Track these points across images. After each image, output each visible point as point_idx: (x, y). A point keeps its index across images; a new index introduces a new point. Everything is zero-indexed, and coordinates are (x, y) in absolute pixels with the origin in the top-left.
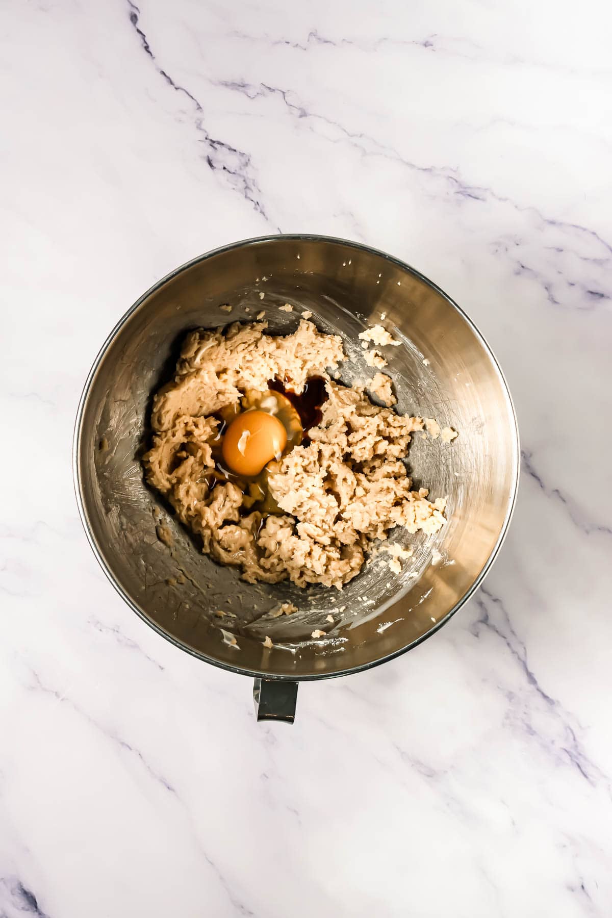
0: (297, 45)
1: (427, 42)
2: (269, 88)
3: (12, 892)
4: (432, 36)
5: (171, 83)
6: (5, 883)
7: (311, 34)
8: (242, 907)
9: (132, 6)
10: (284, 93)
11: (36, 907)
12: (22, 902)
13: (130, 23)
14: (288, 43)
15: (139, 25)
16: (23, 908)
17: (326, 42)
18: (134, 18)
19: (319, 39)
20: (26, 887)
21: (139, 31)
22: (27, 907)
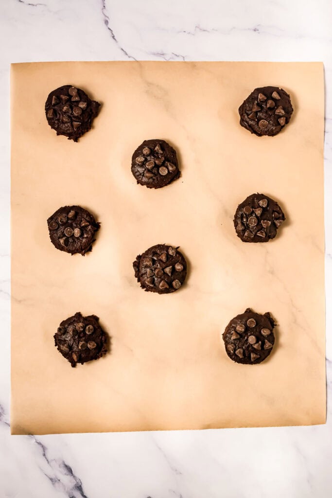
0: (189, 33)
1: (255, 29)
2: (176, 55)
3: (59, 466)
4: (258, 26)
5: (126, 54)
6: (56, 461)
7: (196, 27)
8: (176, 470)
9: (106, 16)
10: (184, 57)
11: (72, 473)
12: (65, 471)
13: (104, 25)
14: (185, 32)
15: (110, 26)
16: (65, 474)
17: (204, 31)
18: (106, 22)
19: (201, 29)
20: (66, 463)
21: (109, 29)
22: (67, 473)
